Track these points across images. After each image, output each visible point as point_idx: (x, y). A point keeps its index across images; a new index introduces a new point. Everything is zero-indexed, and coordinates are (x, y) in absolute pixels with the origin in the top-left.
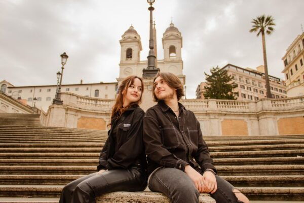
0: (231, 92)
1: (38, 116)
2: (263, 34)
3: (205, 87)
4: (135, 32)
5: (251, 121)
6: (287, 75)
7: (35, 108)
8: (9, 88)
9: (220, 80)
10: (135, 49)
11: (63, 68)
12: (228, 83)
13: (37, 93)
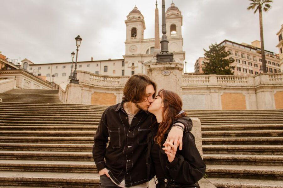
0: (228, 66)
1: (57, 92)
2: (260, 11)
3: (204, 62)
4: (139, 12)
5: (249, 95)
6: (281, 49)
7: (53, 82)
8: (30, 65)
9: (218, 56)
10: (139, 28)
11: (77, 50)
12: (225, 58)
13: (54, 70)
